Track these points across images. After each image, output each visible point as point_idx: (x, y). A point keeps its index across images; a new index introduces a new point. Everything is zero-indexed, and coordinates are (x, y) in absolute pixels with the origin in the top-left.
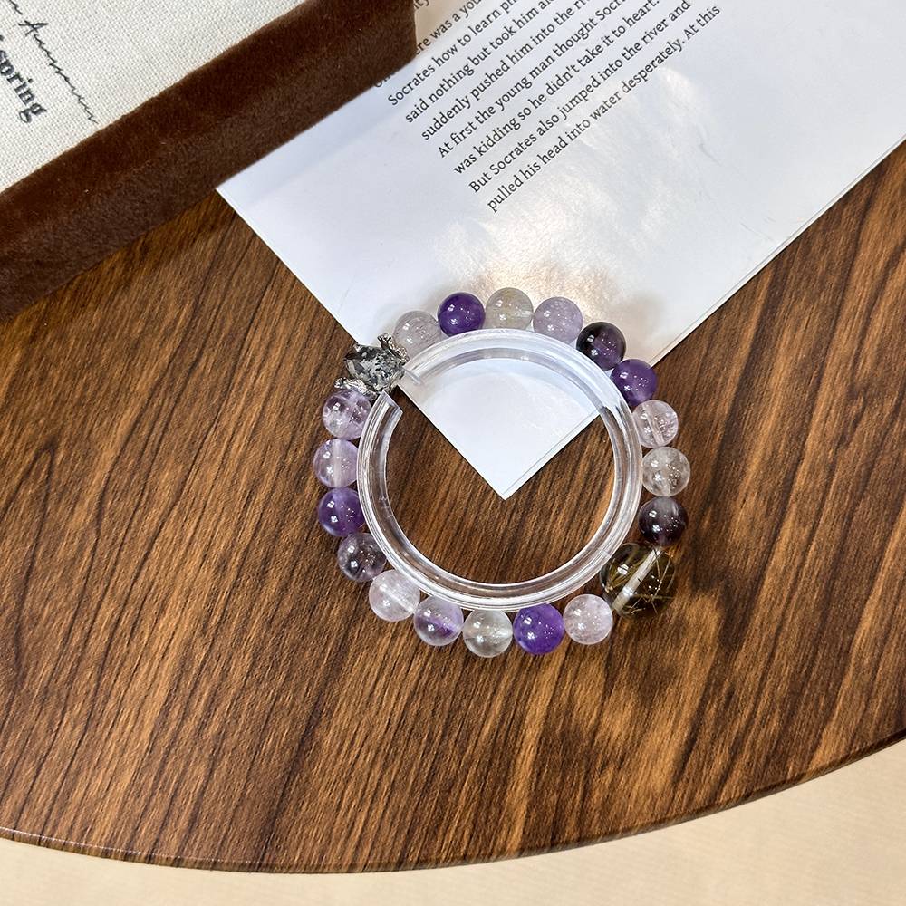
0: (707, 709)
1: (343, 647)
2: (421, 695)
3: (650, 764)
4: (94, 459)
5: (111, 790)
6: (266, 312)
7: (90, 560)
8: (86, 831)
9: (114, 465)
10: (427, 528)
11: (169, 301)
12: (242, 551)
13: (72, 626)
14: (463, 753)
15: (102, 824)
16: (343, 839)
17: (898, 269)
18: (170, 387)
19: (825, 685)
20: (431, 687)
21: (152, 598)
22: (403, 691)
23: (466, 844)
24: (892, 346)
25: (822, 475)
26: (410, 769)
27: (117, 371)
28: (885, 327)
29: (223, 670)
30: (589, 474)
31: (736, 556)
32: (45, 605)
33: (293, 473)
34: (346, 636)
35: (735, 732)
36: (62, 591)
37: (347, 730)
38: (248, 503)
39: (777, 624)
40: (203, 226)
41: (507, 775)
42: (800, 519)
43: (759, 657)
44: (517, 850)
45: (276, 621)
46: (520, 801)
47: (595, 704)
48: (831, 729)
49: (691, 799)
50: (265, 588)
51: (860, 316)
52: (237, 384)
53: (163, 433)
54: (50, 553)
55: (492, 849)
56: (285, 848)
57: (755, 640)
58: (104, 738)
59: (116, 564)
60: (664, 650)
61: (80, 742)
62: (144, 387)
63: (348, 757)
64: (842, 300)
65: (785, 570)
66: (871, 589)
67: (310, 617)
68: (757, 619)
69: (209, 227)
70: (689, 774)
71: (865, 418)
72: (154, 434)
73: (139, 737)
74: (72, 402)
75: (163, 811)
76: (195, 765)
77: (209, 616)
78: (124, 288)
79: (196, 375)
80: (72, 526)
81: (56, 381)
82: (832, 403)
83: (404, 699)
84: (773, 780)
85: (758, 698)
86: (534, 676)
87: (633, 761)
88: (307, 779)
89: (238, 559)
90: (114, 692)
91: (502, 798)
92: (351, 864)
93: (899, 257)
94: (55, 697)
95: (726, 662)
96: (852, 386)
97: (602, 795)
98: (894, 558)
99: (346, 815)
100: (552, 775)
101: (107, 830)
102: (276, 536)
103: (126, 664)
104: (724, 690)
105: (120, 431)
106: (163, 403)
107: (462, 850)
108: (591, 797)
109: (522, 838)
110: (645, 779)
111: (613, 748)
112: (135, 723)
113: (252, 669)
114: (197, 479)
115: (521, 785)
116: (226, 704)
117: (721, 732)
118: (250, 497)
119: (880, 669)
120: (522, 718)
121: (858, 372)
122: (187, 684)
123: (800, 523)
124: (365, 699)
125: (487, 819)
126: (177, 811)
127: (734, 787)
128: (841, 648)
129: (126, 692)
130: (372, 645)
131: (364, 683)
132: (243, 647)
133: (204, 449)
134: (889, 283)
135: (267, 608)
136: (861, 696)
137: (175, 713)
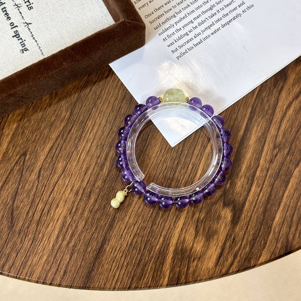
0: (227, 243)
1: (113, 220)
2: (137, 236)
3: (208, 260)
4: (38, 159)
5: (40, 262)
6: (93, 115)
7: (35, 190)
8: (31, 275)
9: (44, 161)
11: (63, 110)
12: (83, 189)
13: (29, 210)
14: (150, 254)
15: (36, 272)
16: (112, 280)
17: (290, 109)
18: (63, 137)
19: (264, 237)
20: (141, 233)
21: (55, 202)
22: (132, 234)
23: (150, 283)
24: (288, 133)
25: (265, 172)
26: (133, 259)
27: (46, 131)
28: (286, 127)
29: (76, 226)
30: (192, 169)
31: (237, 196)
32: (21, 203)
33: (100, 165)
34: (114, 216)
35: (235, 250)
36: (26, 200)
37: (114, 246)
38: (85, 174)
39: (249, 218)
40: (74, 88)
41: (164, 262)
42: (257, 185)
43: (243, 227)
44: (166, 285)
45: (93, 211)
46: (167, 270)
47: (192, 241)
48: (265, 250)
49: (221, 271)
50: (90, 200)
51: (278, 123)
52: (83, 137)
53: (60, 151)
54: (23, 187)
55: (158, 285)
56: (93, 282)
57: (242, 222)
58: (38, 246)
59: (43, 191)
60: (214, 225)
61: (30, 246)
62: (54, 137)
63: (114, 254)
64: (273, 118)
65: (252, 201)
66: (279, 208)
67: (104, 210)
68: (243, 216)
70: (220, 263)
71: (278, 156)
72: (57, 151)
73: (49, 246)
74: (32, 140)
75: (55, 269)
76: (66, 255)
77: (73, 207)
78: (49, 106)
79: (71, 134)
80: (30, 179)
81: (27, 134)
82: (269, 150)
83: (132, 237)
84: (246, 266)
85: (243, 240)
86: (173, 231)
87: (203, 259)
88: (101, 261)
89: (82, 191)
90: (42, 231)
91: (162, 269)
92: (114, 288)
93: (291, 105)
94: (23, 232)
95: (233, 229)
96: (275, 145)
97: (193, 269)
98: (286, 198)
99: (113, 272)
101: (38, 274)
102: (94, 185)
103: (46, 222)
104: (232, 238)
105: (46, 150)
106: (60, 142)
107: (149, 285)
108: (189, 269)
109: (167, 281)
110: (207, 264)
111: (197, 254)
112: (48, 241)
113: (85, 226)
114: (70, 166)
115: (168, 265)
116: (76, 236)
117: (231, 251)
118: (86, 172)
119: (281, 232)
120: (169, 244)
121: (277, 140)
122: (64, 230)
123: (257, 186)
124: (120, 236)
125: (157, 275)
126: (60, 269)
127: (234, 268)
128: (269, 226)
129: (45, 231)
130: (123, 219)
131: (120, 231)
132: (82, 219)
133: (72, 157)
134: (287, 113)
135: (90, 207)
136: (275, 241)
137: (60, 239)
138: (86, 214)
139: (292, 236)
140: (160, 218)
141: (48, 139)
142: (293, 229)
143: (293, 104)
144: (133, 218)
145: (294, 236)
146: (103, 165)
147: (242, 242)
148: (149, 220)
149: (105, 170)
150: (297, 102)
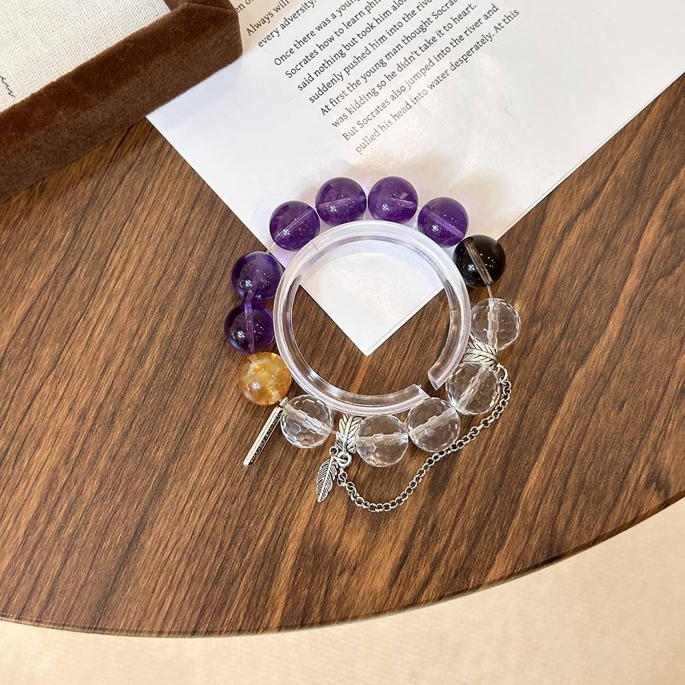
0: (416, 536)
1: (163, 478)
2: (217, 515)
3: (374, 573)
6: (125, 241)
9: (10, 341)
10: (229, 397)
11: (57, 227)
12: (97, 407)
14: (243, 558)
16: (155, 614)
17: (572, 233)
18: (54, 288)
19: (501, 523)
20: (224, 510)
21: (32, 436)
22: (204, 511)
23: (241, 622)
24: (564, 287)
26: (205, 567)
28: (559, 274)
29: (78, 490)
33: (137, 354)
34: (166, 471)
35: (435, 552)
37: (163, 537)
38: (103, 372)
39: (470, 478)
40: (84, 174)
41: (273, 574)
43: (455, 501)
44: (277, 627)
45: (118, 458)
46: (281, 594)
47: (339, 528)
48: (503, 553)
49: (401, 599)
50: (112, 433)
51: (543, 264)
52: (101, 289)
53: (47, 319)
55: (260, 626)
56: (113, 618)
57: (453, 490)
59: (8, 410)
62: (35, 287)
63: (163, 556)
64: (531, 253)
66: (537, 457)
67: (142, 456)
68: (456, 474)
69: (89, 175)
70: (401, 580)
71: (541, 337)
72: (40, 321)
73: (16, 534)
75: (29, 587)
76: (54, 555)
77: (72, 449)
78: (26, 216)
79: (73, 281)
83: (204, 517)
84: (459, 588)
85: (453, 529)
86: (297, 505)
87: (363, 569)
88: (133, 570)
89: (94, 412)
91: (269, 591)
92: (160, 632)
93: (573, 224)
95: (432, 503)
96: (534, 313)
97: (339, 593)
98: (555, 436)
99: (158, 596)
100: (305, 576)
102: (122, 398)
103: (10, 481)
104: (430, 523)
105: (16, 316)
106: (48, 300)
107: (238, 626)
108: (331, 593)
109: (281, 619)
110: (370, 583)
111: (349, 559)
112: (14, 523)
113: (98, 491)
114: (69, 354)
115: (283, 582)
116: (79, 513)
117: (426, 552)
118: (105, 368)
119: (540, 513)
120: (287, 536)
121: (539, 304)
122: (52, 499)
124: (177, 516)
125: (257, 605)
126: (39, 588)
127: (432, 591)
128: (513, 498)
129: (8, 502)
130: (185, 478)
131: (177, 505)
132: (94, 475)
133: (75, 332)
134: (565, 243)
135: (113, 448)
136: (525, 532)
137: (42, 519)
138: (102, 464)
139: (564, 523)
140: (268, 476)
141: (20, 293)
142: (567, 506)
143: (578, 221)
144: (207, 475)
145: (568, 522)
146: (145, 352)
147: (451, 534)
148: (244, 478)
149: (149, 365)
150: (588, 217)
